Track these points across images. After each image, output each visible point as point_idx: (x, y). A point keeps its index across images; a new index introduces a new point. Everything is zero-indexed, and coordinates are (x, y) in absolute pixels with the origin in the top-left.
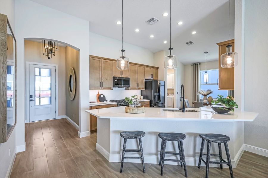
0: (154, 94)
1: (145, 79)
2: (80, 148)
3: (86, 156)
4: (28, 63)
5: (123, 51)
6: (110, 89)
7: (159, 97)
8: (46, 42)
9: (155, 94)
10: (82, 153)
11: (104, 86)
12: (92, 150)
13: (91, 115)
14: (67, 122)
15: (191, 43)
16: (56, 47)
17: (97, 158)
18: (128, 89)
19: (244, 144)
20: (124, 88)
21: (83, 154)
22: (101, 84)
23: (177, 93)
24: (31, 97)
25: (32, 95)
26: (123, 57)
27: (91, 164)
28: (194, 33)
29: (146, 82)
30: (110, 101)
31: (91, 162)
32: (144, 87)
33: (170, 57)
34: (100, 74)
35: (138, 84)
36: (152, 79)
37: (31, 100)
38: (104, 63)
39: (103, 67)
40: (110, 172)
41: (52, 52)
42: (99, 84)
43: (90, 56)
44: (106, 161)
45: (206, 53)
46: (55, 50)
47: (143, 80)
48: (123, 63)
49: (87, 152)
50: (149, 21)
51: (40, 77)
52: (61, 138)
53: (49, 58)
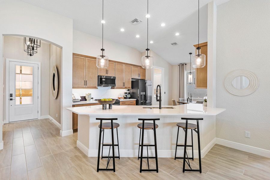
0: (140, 93)
1: (132, 79)
2: (60, 146)
3: (66, 152)
4: (8, 60)
5: (103, 50)
6: (95, 88)
7: (145, 96)
8: (28, 39)
9: (142, 93)
10: (61, 150)
11: (88, 85)
12: (72, 147)
13: (73, 114)
14: (49, 123)
15: (175, 44)
16: (38, 44)
17: (77, 154)
18: (114, 88)
19: (216, 138)
20: (110, 87)
21: (63, 151)
22: (86, 83)
23: (164, 93)
24: (11, 95)
25: (12, 94)
26: (103, 56)
27: (70, 159)
28: (177, 34)
29: (132, 82)
30: (96, 100)
31: (71, 157)
32: (130, 86)
33: (147, 57)
34: (85, 72)
35: (124, 83)
36: (140, 78)
37: (11, 99)
38: (88, 62)
39: (87, 66)
40: (87, 165)
41: (33, 49)
42: (83, 83)
43: (74, 54)
44: (85, 156)
45: (190, 54)
46: (37, 47)
47: (129, 79)
48: (103, 62)
49: (67, 149)
50: (133, 21)
51: (21, 75)
52: (42, 137)
53: (31, 55)
